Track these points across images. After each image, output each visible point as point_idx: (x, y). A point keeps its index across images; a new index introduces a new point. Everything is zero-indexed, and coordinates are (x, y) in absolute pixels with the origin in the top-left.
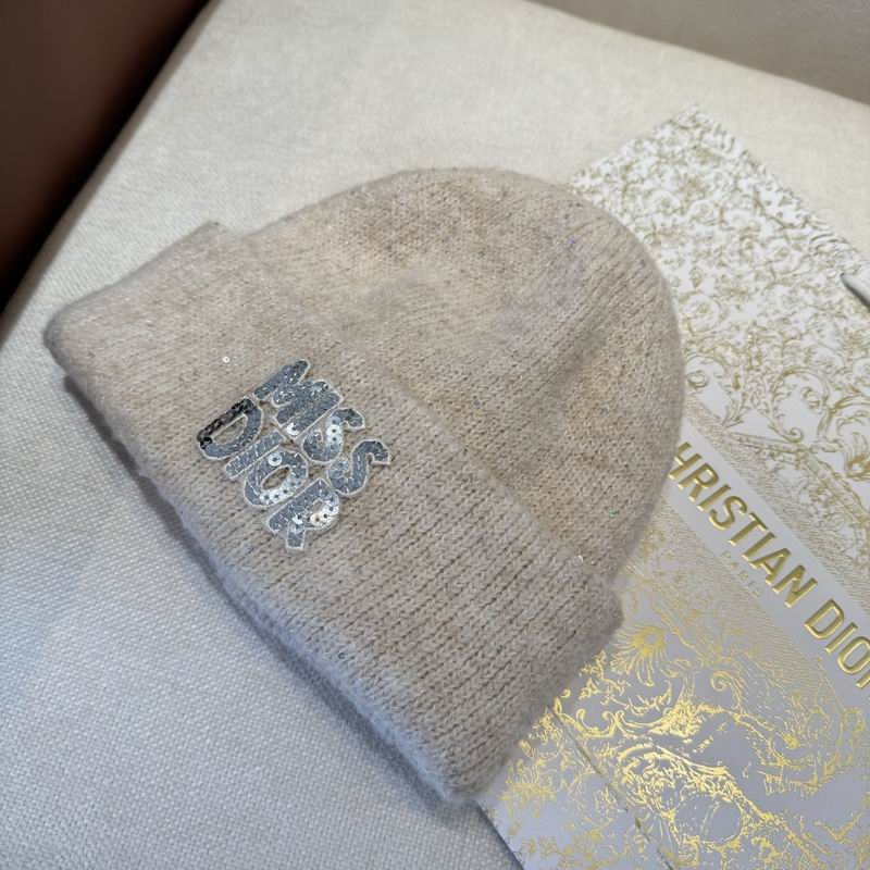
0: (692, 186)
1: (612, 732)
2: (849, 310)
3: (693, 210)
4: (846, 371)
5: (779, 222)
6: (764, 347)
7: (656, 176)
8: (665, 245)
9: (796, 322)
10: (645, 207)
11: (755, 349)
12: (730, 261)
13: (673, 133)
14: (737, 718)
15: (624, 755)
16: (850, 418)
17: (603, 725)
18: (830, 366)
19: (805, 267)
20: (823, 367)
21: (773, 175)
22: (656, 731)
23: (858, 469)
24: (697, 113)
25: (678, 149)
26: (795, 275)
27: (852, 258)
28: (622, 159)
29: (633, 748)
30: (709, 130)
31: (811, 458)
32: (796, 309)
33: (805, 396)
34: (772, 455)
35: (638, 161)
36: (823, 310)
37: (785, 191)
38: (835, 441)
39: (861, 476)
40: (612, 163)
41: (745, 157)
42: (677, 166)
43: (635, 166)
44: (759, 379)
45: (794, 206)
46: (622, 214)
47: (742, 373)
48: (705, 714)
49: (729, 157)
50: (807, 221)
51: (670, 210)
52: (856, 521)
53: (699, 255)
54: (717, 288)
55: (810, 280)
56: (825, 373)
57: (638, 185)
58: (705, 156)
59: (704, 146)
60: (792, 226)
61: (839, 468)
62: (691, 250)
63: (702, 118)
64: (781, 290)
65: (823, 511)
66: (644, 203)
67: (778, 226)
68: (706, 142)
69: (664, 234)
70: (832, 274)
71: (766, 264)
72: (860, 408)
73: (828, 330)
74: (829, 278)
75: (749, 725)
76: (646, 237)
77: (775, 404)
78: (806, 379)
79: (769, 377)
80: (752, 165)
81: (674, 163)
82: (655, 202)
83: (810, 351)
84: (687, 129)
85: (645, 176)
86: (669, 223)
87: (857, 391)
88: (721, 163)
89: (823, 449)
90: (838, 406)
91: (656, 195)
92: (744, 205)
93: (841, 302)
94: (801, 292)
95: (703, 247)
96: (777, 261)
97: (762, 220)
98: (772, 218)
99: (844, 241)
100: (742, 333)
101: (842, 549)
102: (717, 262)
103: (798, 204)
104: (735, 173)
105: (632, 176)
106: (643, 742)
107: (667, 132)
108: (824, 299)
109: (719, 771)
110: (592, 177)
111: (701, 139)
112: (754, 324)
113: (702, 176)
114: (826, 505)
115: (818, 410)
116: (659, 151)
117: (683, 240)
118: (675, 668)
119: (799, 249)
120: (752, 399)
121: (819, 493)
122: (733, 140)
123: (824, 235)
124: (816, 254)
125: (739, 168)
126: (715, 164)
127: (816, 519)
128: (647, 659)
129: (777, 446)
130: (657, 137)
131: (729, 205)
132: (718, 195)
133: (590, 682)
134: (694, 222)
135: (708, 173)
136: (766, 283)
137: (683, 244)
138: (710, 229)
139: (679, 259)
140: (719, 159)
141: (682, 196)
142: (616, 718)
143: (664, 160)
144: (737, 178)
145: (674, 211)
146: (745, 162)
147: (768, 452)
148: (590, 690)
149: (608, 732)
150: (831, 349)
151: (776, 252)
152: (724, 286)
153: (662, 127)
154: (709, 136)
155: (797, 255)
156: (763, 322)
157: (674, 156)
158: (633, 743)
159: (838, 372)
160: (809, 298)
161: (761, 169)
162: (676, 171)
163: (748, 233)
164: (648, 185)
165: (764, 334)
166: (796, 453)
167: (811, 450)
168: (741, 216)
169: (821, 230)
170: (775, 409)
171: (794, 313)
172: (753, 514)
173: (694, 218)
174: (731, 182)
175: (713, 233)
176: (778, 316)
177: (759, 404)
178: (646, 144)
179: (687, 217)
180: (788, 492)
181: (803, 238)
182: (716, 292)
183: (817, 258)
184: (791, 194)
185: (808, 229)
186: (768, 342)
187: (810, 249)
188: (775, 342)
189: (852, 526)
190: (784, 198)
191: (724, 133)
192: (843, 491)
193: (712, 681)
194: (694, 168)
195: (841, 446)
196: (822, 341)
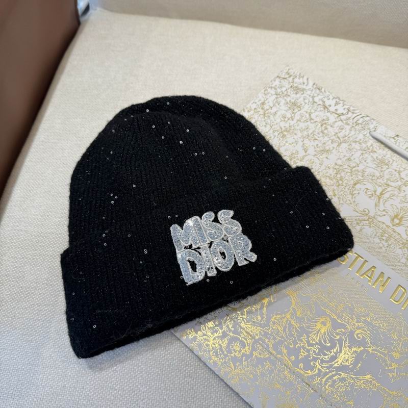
0: (294, 105)
1: (317, 371)
2: (376, 148)
3: (297, 117)
4: (381, 177)
5: (336, 114)
6: (343, 174)
7: (277, 104)
8: (287, 136)
9: (354, 159)
10: (275, 120)
11: (339, 176)
12: (318, 137)
13: (280, 82)
14: (370, 350)
15: (324, 380)
16: (388, 198)
17: (312, 369)
18: (374, 176)
19: (353, 132)
20: (371, 177)
21: (329, 92)
22: (336, 365)
23: (396, 221)
24: (289, 70)
25: (284, 89)
26: (349, 137)
27: (372, 123)
28: (260, 100)
29: (328, 376)
30: (296, 77)
31: (375, 221)
32: (353, 153)
33: (366, 192)
34: (358, 224)
35: (267, 99)
36: (365, 151)
37: (336, 98)
38: (384, 210)
39: (398, 224)
40: (256, 103)
41: (315, 86)
42: (285, 98)
43: (266, 102)
44: (344, 189)
45: (341, 105)
46: (265, 126)
47: (335, 188)
48: (355, 352)
49: (307, 88)
50: (349, 110)
51: (286, 119)
52: (401, 246)
53: (304, 137)
54: (316, 151)
55: (356, 138)
56: (372, 180)
57: (270, 111)
58: (297, 90)
59: (295, 85)
60: (343, 114)
61: (388, 223)
62: (300, 136)
63: (291, 72)
64: (344, 145)
65: (386, 244)
66: (274, 119)
67: (337, 116)
68: (296, 83)
69: (287, 131)
70: (365, 133)
71: (335, 135)
72: (391, 192)
73: (369, 159)
74: (364, 135)
75: (376, 352)
76: (279, 134)
77: (354, 199)
78: (365, 185)
79: (348, 187)
80: (319, 89)
81: (284, 97)
82: (279, 116)
83: (363, 171)
84: (286, 78)
85: (272, 106)
86: (287, 125)
87: (388, 185)
88: (305, 92)
89: (380, 216)
90: (382, 194)
91: (279, 113)
92: (319, 110)
93: (372, 145)
94: (353, 144)
95: (305, 133)
96: (340, 132)
97: (329, 114)
98: (333, 112)
99: (367, 116)
100: (332, 169)
101: (398, 260)
102: (313, 139)
103: (343, 103)
104: (312, 95)
105: (266, 107)
106: (331, 372)
107: (277, 82)
108: (364, 145)
109: (368, 377)
110: (249, 111)
111: (293, 82)
112: (336, 164)
113: (297, 99)
114: (387, 241)
115: (373, 198)
116: (275, 92)
117: (295, 132)
118: (338, 334)
119: (348, 125)
120: (343, 200)
121: (382, 236)
122: (308, 79)
123: (358, 115)
124: (356, 125)
125: (313, 92)
126: (302, 92)
127: (384, 249)
128: (325, 333)
129: (359, 219)
130: (273, 86)
131: (313, 111)
132: (306, 107)
133: (302, 350)
134: (298, 122)
135: (300, 98)
136: (337, 144)
137: (295, 134)
138: (306, 124)
139: (296, 141)
140: (303, 90)
141: (290, 111)
142: (317, 364)
143: (279, 96)
144: (313, 97)
145: (289, 119)
146: (315, 88)
147: (355, 222)
148: (302, 354)
149: (315, 371)
150: (372, 168)
151: (338, 128)
152: (318, 149)
153: (275, 81)
154: (296, 80)
155: (348, 127)
156: (339, 162)
157: (283, 93)
158: (327, 373)
159: (378, 178)
160: (357, 146)
161: (323, 90)
162: (286, 100)
163: (324, 122)
164: (274, 110)
165: (341, 168)
166: (368, 220)
167: (374, 217)
168: (319, 115)
169: (356, 113)
170: (354, 202)
171: (352, 155)
172: (356, 253)
173: (298, 120)
174: (311, 99)
175: (308, 125)
176: (346, 158)
177: (346, 201)
178: (269, 90)
179: (295, 121)
180: (368, 239)
181: (349, 119)
182: (315, 153)
183: (357, 127)
184: (339, 99)
185: (350, 114)
186: (344, 171)
187: (353, 123)
188: (347, 170)
189: (400, 248)
190: (336, 101)
191: (303, 77)
192: (392, 233)
193: (355, 336)
194: (293, 96)
195: (387, 212)
196: (368, 165)
